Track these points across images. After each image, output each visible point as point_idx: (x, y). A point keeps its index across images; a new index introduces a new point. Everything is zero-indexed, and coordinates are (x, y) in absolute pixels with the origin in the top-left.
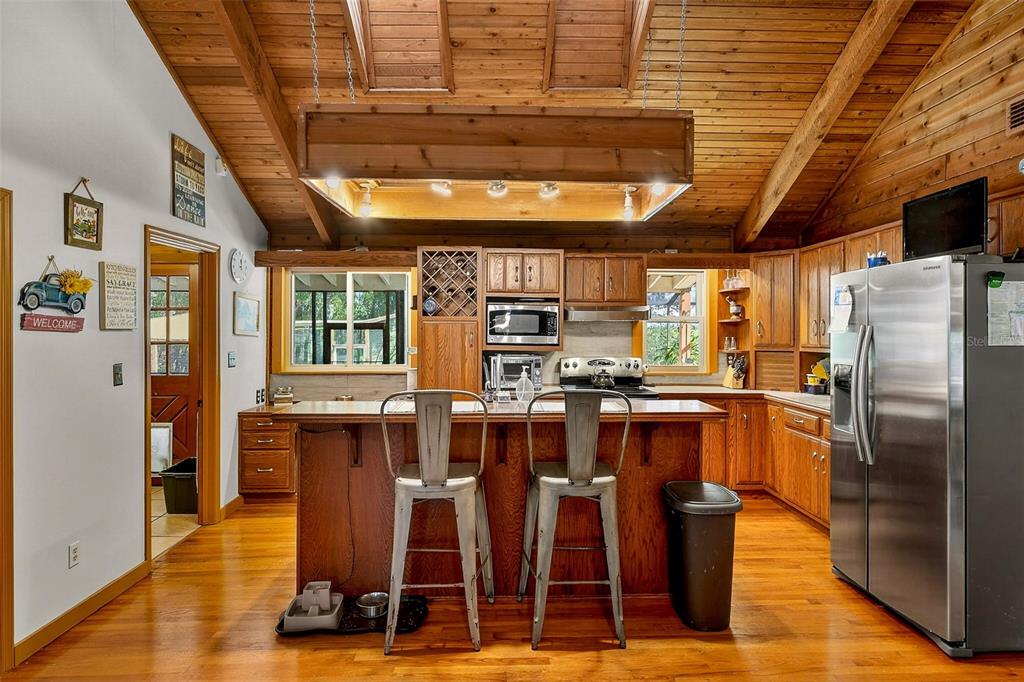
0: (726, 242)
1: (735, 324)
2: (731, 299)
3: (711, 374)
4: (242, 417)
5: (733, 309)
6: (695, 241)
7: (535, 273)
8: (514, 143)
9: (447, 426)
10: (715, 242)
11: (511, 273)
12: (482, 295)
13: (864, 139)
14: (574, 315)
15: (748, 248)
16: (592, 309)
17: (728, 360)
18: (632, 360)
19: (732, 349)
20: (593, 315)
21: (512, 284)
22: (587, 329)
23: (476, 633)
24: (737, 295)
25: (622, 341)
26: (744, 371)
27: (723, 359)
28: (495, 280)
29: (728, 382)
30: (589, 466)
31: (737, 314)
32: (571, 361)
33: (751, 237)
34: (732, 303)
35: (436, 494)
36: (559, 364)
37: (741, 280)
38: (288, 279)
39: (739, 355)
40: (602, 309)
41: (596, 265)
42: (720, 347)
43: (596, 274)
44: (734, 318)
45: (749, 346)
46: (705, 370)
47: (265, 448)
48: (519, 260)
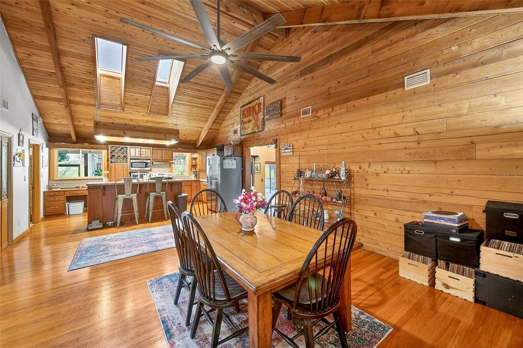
0: (193, 147)
1: (194, 165)
2: (193, 160)
4: (44, 192)
6: (185, 146)
7: (144, 152)
8: (144, 132)
9: (131, 185)
10: (190, 146)
11: (137, 153)
12: (129, 158)
13: (218, 130)
14: (154, 163)
15: (197, 149)
16: (159, 161)
18: (170, 174)
20: (159, 163)
21: (137, 155)
22: (158, 166)
23: (137, 222)
24: (195, 159)
25: (168, 169)
26: (196, 176)
27: (192, 173)
28: (133, 154)
29: (193, 178)
30: (160, 190)
32: (153, 174)
33: (197, 146)
35: (128, 197)
36: (150, 175)
37: (196, 155)
38: (56, 151)
39: (195, 172)
40: (162, 162)
41: (161, 151)
42: (191, 170)
43: (161, 153)
45: (197, 170)
46: (188, 175)
47: (54, 201)
48: (139, 150)
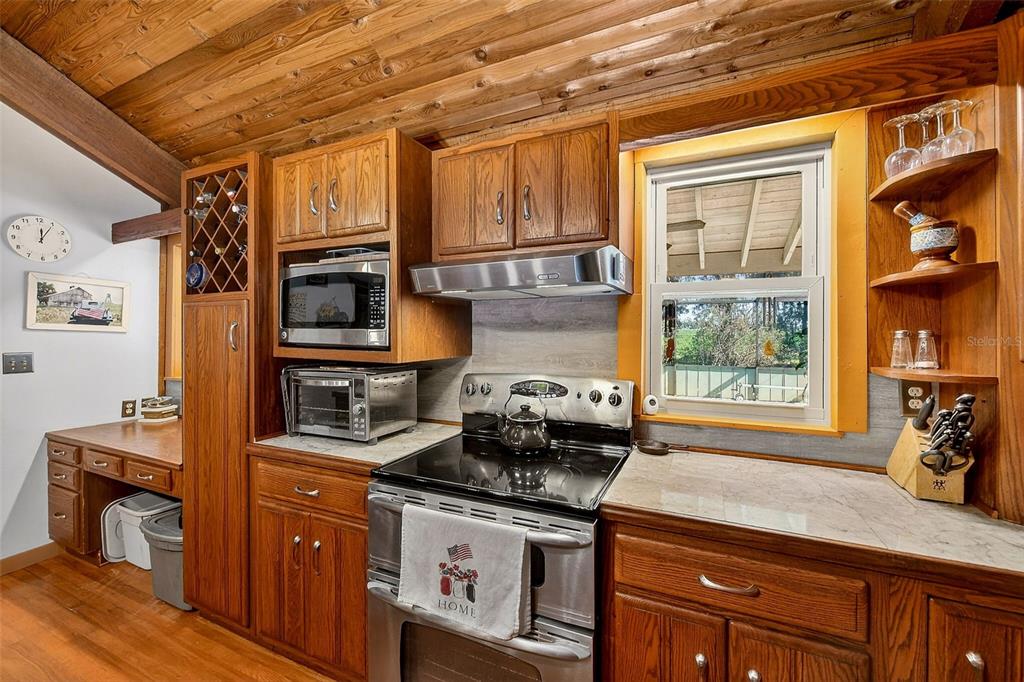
1: (932, 289)
3: (842, 434)
5: (922, 237)
17: (906, 398)
19: (923, 367)
24: (941, 189)
27: (887, 396)
31: (941, 254)
34: (918, 221)
39: (947, 389)
42: (876, 357)
44: (926, 267)
46: (822, 420)
47: (61, 485)
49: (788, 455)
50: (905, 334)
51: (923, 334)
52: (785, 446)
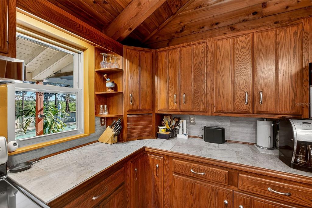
2: (108, 77)
3: (90, 134)
5: (109, 84)
19: (105, 114)
31: (112, 88)
34: (108, 80)
42: (97, 113)
44: (109, 91)
49: (76, 146)
50: (102, 106)
51: (105, 106)
52: (76, 143)
